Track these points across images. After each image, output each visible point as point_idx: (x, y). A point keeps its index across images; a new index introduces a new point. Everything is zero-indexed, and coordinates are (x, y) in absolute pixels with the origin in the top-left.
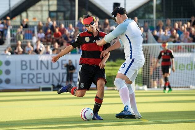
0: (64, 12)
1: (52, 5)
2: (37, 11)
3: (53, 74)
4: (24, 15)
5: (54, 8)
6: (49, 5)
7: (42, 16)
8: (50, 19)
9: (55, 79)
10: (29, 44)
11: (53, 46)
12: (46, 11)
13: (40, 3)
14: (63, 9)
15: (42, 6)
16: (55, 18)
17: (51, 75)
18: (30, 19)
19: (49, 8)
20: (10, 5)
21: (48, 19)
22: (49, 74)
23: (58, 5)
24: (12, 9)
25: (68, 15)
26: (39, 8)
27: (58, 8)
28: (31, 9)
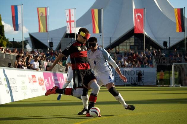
0: (138, 46)
1: (131, 42)
2: (124, 45)
3: (132, 78)
4: (117, 47)
5: (133, 44)
6: (130, 43)
7: (126, 48)
8: (130, 50)
9: (132, 80)
10: (120, 62)
11: (132, 63)
12: (128, 45)
13: (125, 41)
14: (137, 44)
15: (126, 43)
16: (133, 49)
17: (131, 78)
18: (120, 49)
19: (130, 44)
20: (110, 43)
21: (129, 49)
22: (130, 78)
23: (135, 42)
24: (111, 45)
25: (140, 47)
26: (125, 44)
27: (134, 44)
28: (121, 44)
